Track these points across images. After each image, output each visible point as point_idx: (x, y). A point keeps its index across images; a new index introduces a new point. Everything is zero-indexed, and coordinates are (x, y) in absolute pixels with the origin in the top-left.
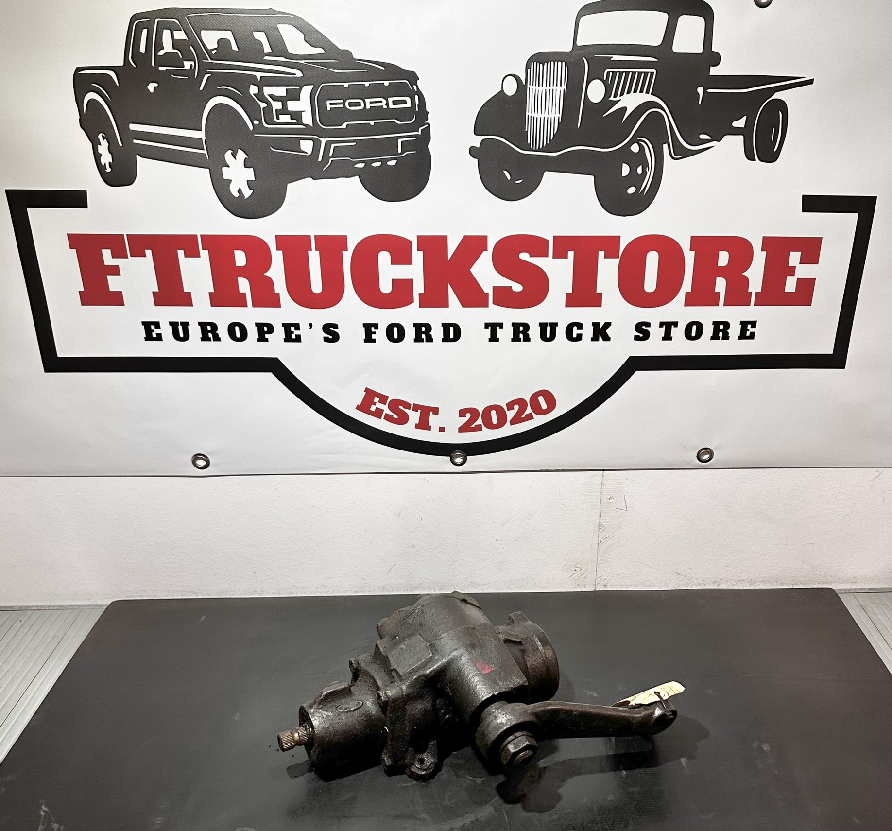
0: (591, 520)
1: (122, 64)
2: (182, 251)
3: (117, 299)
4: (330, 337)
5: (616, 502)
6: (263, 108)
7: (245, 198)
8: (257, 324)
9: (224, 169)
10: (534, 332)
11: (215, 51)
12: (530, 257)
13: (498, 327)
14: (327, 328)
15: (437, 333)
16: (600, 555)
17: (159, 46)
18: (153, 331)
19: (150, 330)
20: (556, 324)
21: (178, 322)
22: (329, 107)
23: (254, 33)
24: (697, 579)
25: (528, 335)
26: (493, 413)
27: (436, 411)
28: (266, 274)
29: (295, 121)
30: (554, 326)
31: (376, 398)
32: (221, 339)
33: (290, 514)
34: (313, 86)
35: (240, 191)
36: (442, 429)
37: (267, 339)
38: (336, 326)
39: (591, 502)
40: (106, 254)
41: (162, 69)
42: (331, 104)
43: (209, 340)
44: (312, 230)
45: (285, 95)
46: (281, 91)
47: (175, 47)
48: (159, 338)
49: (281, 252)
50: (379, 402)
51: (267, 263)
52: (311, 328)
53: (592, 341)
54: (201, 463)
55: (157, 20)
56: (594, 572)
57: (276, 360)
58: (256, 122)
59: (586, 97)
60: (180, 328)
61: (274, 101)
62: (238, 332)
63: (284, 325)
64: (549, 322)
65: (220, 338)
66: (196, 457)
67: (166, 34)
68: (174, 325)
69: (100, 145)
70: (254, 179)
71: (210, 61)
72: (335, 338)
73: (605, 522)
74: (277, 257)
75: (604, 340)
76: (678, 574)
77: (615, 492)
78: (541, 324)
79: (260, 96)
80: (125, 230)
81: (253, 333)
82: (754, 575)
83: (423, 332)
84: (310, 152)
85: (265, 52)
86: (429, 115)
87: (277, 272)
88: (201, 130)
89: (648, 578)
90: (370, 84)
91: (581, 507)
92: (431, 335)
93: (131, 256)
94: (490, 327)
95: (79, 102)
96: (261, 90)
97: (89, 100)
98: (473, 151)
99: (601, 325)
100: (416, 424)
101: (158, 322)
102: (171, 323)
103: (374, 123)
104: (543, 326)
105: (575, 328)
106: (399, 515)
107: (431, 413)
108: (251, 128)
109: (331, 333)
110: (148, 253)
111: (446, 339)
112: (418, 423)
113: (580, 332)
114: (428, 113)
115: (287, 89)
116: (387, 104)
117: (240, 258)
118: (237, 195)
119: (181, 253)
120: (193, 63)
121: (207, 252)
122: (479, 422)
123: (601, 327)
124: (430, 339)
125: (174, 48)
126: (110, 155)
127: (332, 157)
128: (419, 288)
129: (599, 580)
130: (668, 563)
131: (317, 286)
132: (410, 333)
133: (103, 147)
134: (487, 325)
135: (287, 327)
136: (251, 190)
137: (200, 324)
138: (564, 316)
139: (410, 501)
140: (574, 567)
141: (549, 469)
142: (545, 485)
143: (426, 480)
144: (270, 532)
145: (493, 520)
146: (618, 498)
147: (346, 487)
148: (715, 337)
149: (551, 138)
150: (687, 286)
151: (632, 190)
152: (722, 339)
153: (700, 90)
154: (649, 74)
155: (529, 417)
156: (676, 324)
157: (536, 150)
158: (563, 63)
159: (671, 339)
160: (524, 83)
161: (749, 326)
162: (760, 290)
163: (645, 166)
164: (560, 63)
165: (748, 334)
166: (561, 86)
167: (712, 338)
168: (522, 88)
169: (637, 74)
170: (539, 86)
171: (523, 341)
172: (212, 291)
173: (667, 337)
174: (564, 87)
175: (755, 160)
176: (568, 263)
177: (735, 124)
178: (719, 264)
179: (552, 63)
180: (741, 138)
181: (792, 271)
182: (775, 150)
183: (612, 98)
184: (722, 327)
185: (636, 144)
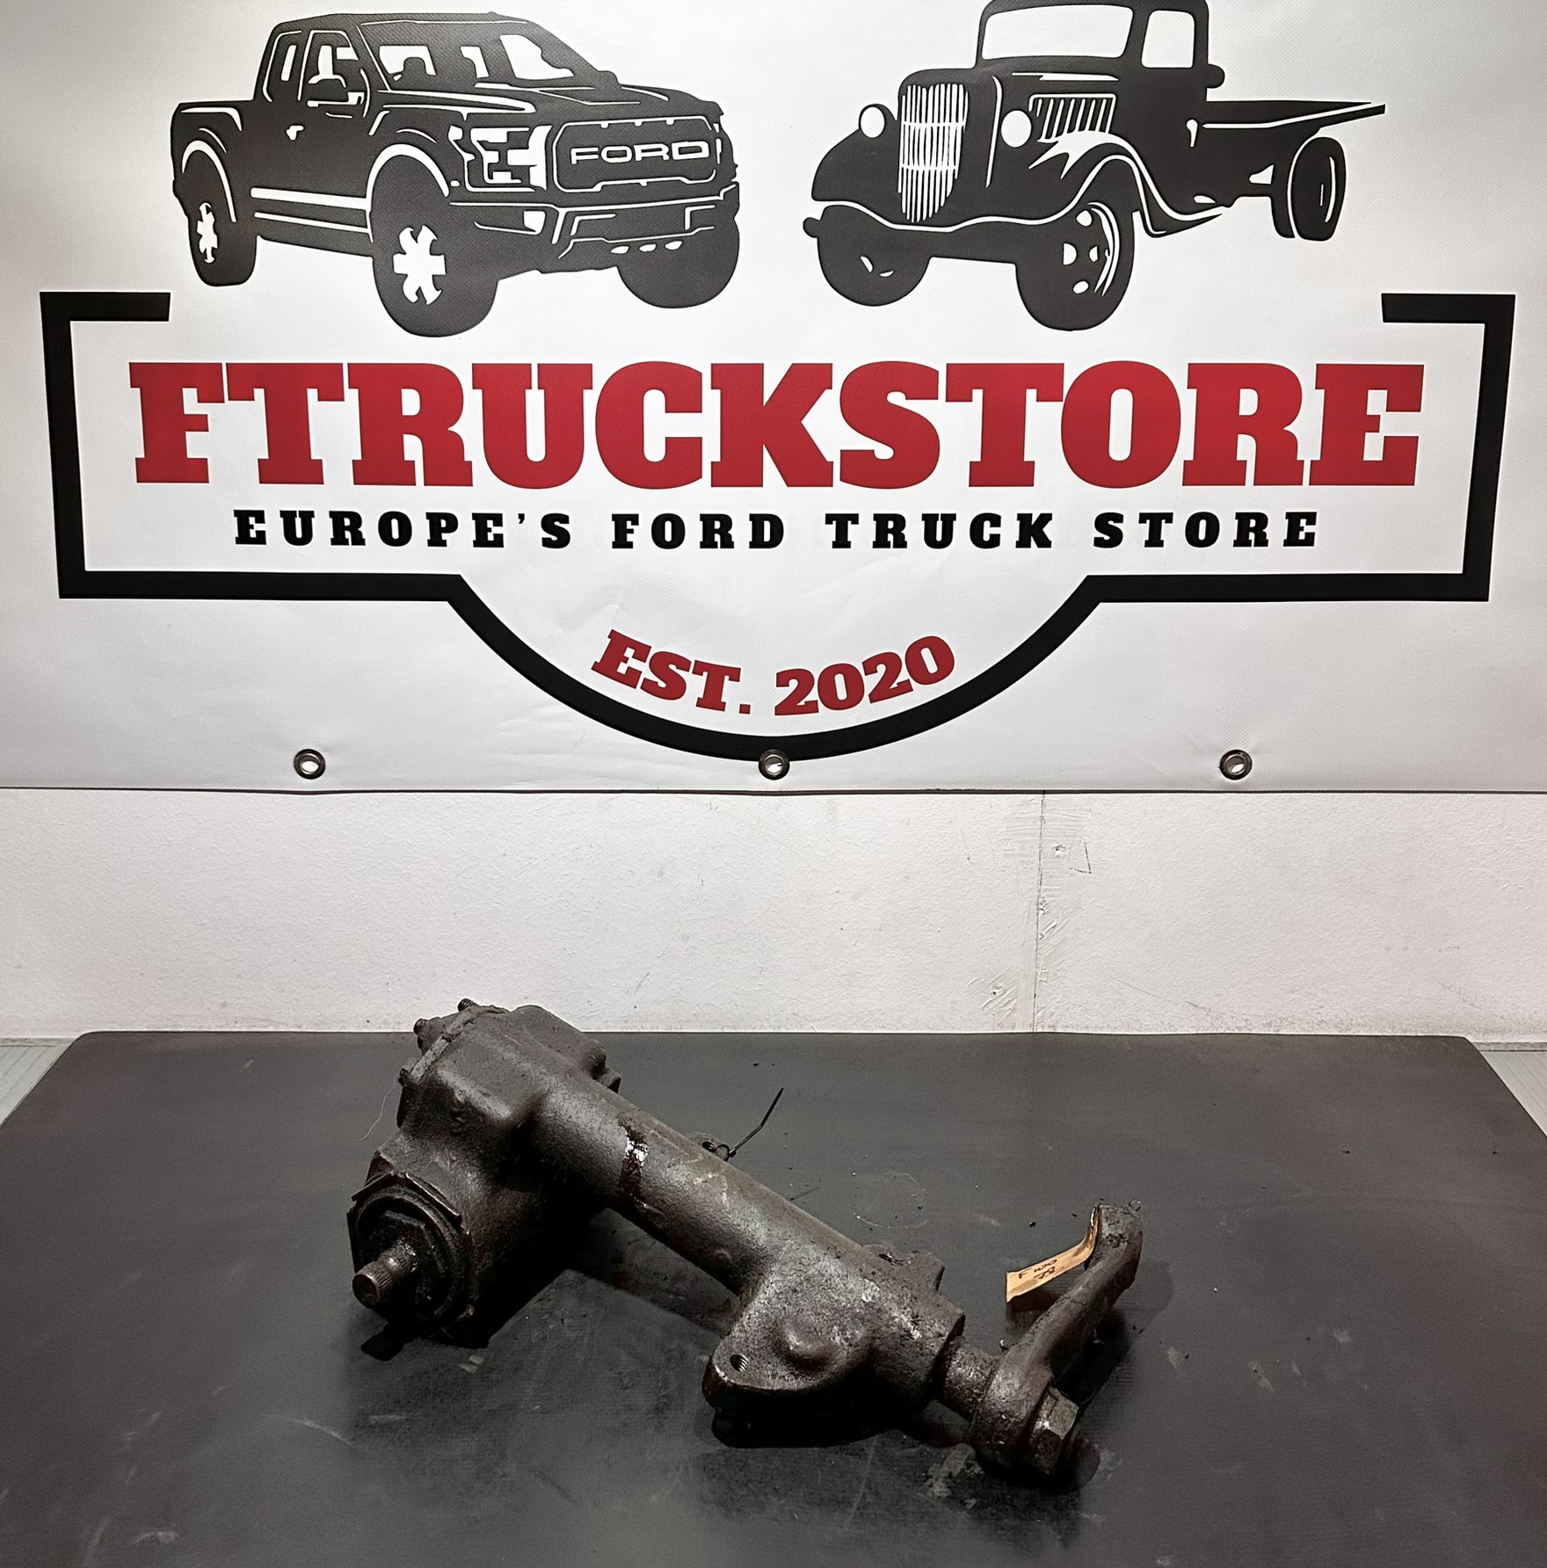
0: (1023, 892)
1: (250, 97)
2: (315, 391)
3: (197, 472)
4: (554, 538)
5: (1070, 856)
6: (468, 162)
7: (428, 303)
8: (429, 516)
9: (397, 257)
10: (914, 531)
11: (400, 76)
12: (907, 399)
13: (849, 522)
14: (548, 522)
15: (741, 532)
16: (1041, 962)
17: (313, 69)
18: (252, 527)
19: (247, 527)
20: (952, 517)
21: (295, 512)
22: (574, 159)
23: (463, 48)
25: (903, 535)
26: (839, 679)
27: (735, 674)
28: (451, 429)
29: (518, 181)
30: (949, 520)
31: (628, 649)
32: (366, 542)
33: (460, 867)
34: (549, 127)
35: (419, 292)
36: (745, 709)
37: (445, 541)
38: (565, 519)
39: (1022, 855)
40: (190, 395)
41: (312, 104)
42: (578, 154)
43: (345, 542)
44: (534, 355)
45: (505, 141)
46: (498, 135)
47: (337, 71)
48: (261, 538)
49: (479, 392)
50: (633, 657)
51: (456, 413)
52: (521, 522)
53: (1017, 546)
54: (310, 767)
55: (312, 32)
56: (1031, 998)
57: (457, 579)
58: (455, 184)
59: (1000, 138)
60: (298, 521)
61: (486, 150)
62: (395, 529)
63: (475, 516)
64: (940, 512)
65: (364, 540)
66: (303, 756)
67: (325, 52)
68: (288, 517)
69: (202, 220)
70: (444, 273)
71: (390, 91)
72: (562, 540)
73: (1052, 896)
74: (473, 400)
75: (1040, 545)
76: (1196, 1006)
77: (1067, 836)
78: (925, 517)
79: (465, 143)
80: (224, 356)
81: (421, 529)
82: (1347, 1013)
83: (716, 531)
84: (538, 230)
85: (478, 76)
86: (737, 170)
87: (470, 428)
88: (365, 197)
90: (643, 123)
91: (1004, 864)
92: (730, 536)
93: (230, 400)
94: (834, 522)
95: (176, 156)
96: (466, 134)
97: (193, 153)
98: (810, 226)
99: (1034, 519)
100: (699, 699)
101: (262, 512)
102: (283, 514)
103: (647, 183)
104: (930, 520)
105: (987, 524)
106: (661, 874)
107: (727, 678)
108: (446, 192)
109: (556, 531)
110: (259, 393)
111: (757, 542)
112: (701, 696)
113: (995, 531)
114: (737, 165)
115: (508, 133)
116: (670, 153)
117: (411, 402)
118: (413, 298)
119: (312, 394)
120: (362, 95)
121: (355, 392)
122: (814, 695)
123: (1033, 523)
124: (728, 543)
125: (334, 73)
126: (215, 236)
127: (574, 237)
128: (711, 453)
129: (1039, 1014)
130: (1175, 983)
131: (536, 449)
132: (694, 531)
133: (206, 226)
134: (829, 519)
135: (480, 520)
136: (438, 290)
137: (332, 514)
138: (967, 502)
139: (682, 848)
140: (991, 986)
141: (942, 788)
142: (935, 819)
143: (714, 806)
144: (423, 903)
145: (837, 888)
146: (1073, 849)
147: (566, 817)
148: (1241, 541)
149: (942, 205)
150: (1185, 449)
151: (1081, 287)
152: (1255, 546)
153: (1192, 126)
154: (1105, 101)
155: (905, 688)
156: (1169, 518)
157: (915, 224)
158: (961, 86)
159: (1160, 544)
160: (896, 119)
161: (1303, 522)
162: (1318, 458)
163: (1103, 247)
164: (955, 86)
165: (1302, 536)
166: (957, 121)
167: (1237, 544)
168: (892, 126)
169: (1084, 101)
170: (920, 122)
171: (894, 547)
172: (359, 457)
173: (1154, 540)
174: (962, 123)
175: (1293, 236)
176: (973, 409)
177: (1254, 179)
178: (1242, 412)
179: (943, 86)
180: (1266, 201)
181: (1374, 424)
182: (1327, 220)
183: (1043, 140)
184: (1253, 523)
185: (1086, 213)
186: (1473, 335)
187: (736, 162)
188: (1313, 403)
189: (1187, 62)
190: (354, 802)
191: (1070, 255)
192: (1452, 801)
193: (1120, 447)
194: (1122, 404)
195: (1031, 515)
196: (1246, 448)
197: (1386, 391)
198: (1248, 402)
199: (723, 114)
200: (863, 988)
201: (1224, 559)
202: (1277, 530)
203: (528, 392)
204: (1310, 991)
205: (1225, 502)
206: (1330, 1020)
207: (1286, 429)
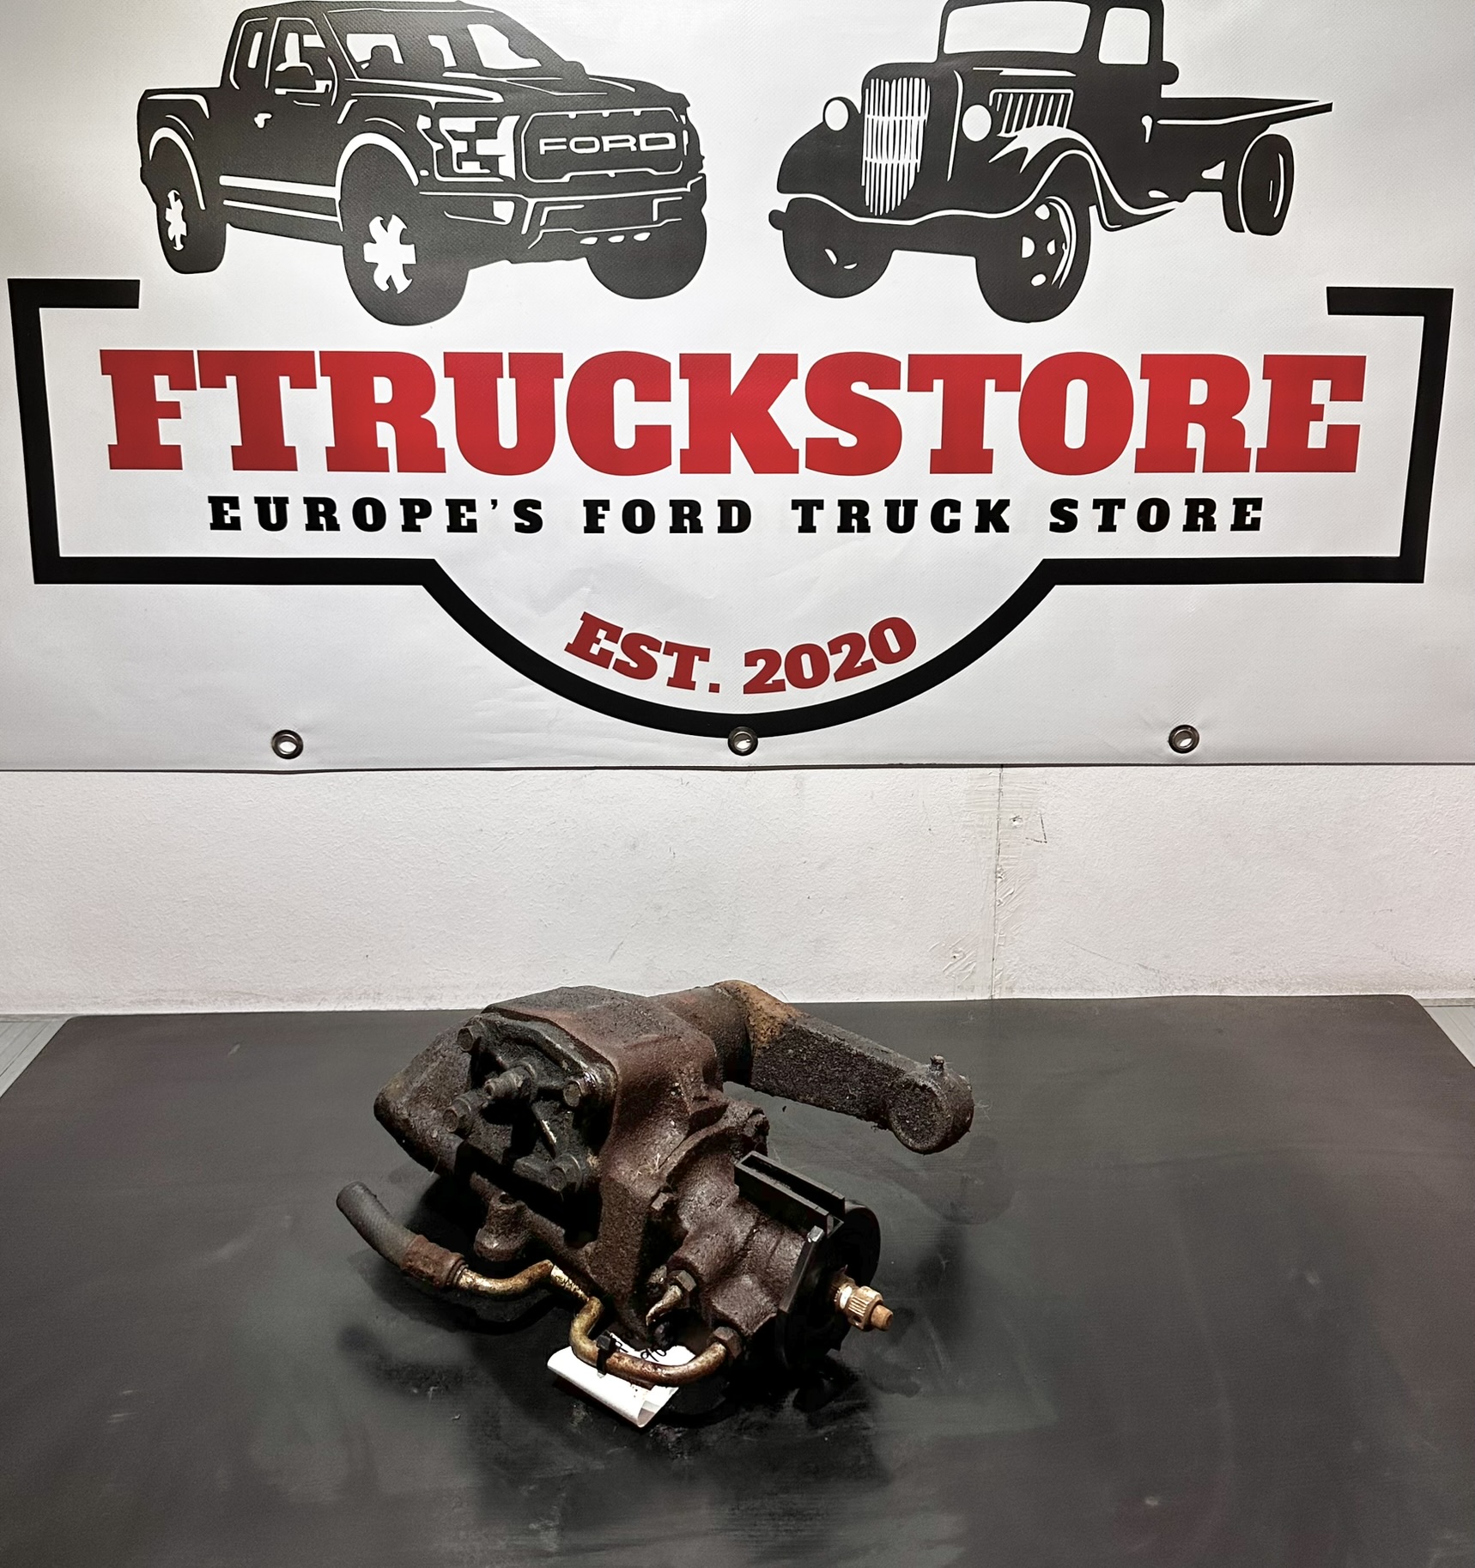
0: (981, 861)
1: (217, 84)
2: (287, 378)
3: (171, 458)
4: (527, 523)
5: (1026, 826)
6: (437, 152)
7: (398, 292)
8: (403, 502)
9: (367, 247)
10: (877, 516)
11: (367, 65)
12: (869, 388)
13: (815, 508)
14: (522, 508)
15: (710, 517)
16: (999, 928)
17: (280, 56)
18: (226, 513)
19: (221, 513)
20: (915, 503)
21: (269, 498)
22: (543, 149)
23: (430, 37)
24: (1180, 978)
25: (867, 520)
26: (806, 660)
27: (704, 654)
28: (424, 416)
29: (487, 171)
30: (911, 505)
31: (601, 631)
32: (341, 527)
33: (438, 843)
34: (518, 117)
35: (390, 281)
36: (714, 688)
37: (419, 526)
38: (537, 505)
39: (981, 826)
40: (161, 383)
41: (280, 92)
42: (546, 144)
43: (320, 528)
44: (506, 344)
45: (474, 130)
46: (467, 125)
47: (304, 59)
48: (235, 524)
49: (451, 380)
50: (605, 638)
51: (427, 397)
52: (494, 508)
53: (976, 531)
54: (288, 747)
55: (279, 19)
56: (989, 962)
57: (432, 564)
58: (424, 173)
59: (960, 133)
60: (273, 507)
61: (455, 139)
62: (369, 514)
63: (449, 502)
64: (902, 498)
65: (338, 525)
66: (280, 737)
67: (292, 40)
68: (262, 503)
69: (170, 208)
70: (415, 263)
71: (357, 79)
72: (535, 525)
73: (1009, 865)
74: (445, 389)
75: (998, 530)
76: (1146, 968)
77: (1023, 808)
78: (888, 503)
79: (434, 132)
80: (195, 344)
81: (395, 515)
82: (1286, 972)
83: (685, 516)
84: (508, 221)
85: (446, 66)
86: (704, 162)
87: (442, 414)
88: (334, 185)
89: (1090, 976)
90: (610, 114)
91: (963, 834)
92: (699, 521)
93: (201, 387)
94: (800, 508)
95: (143, 143)
96: (435, 123)
97: (160, 140)
98: (775, 219)
99: (992, 505)
100: (669, 678)
101: (237, 498)
102: (258, 500)
103: (616, 174)
104: (892, 506)
105: (947, 509)
106: (634, 846)
107: (697, 658)
108: (415, 181)
109: (528, 516)
110: (231, 381)
111: (725, 527)
112: (672, 676)
113: (955, 516)
114: (704, 157)
115: (476, 122)
116: (637, 144)
117: (383, 391)
118: (384, 287)
119: (284, 381)
120: (330, 83)
121: (327, 379)
122: (781, 674)
123: (991, 508)
124: (697, 528)
125: (301, 61)
126: (184, 224)
127: (544, 227)
128: (680, 440)
129: (997, 976)
130: (1126, 946)
131: (508, 436)
132: (664, 517)
133: (175, 213)
134: (796, 504)
135: (454, 505)
136: (408, 279)
137: (306, 500)
138: (929, 489)
139: (655, 822)
140: (951, 951)
141: (905, 763)
142: (898, 792)
143: (685, 781)
144: (402, 878)
145: (804, 859)
146: (1030, 819)
147: (542, 793)
148: (1190, 526)
149: (904, 198)
150: (1138, 437)
151: (1039, 280)
152: (1204, 530)
153: (1147, 121)
154: (1063, 96)
155: (869, 667)
156: (1121, 503)
157: (879, 217)
158: (923, 80)
159: (1113, 529)
160: (860, 112)
161: (1249, 508)
162: (1265, 446)
163: (1060, 241)
164: (917, 80)
165: (1248, 521)
166: (919, 115)
167: (1186, 528)
168: (856, 119)
169: (1042, 96)
170: (884, 115)
171: (858, 531)
172: (332, 444)
173: (1108, 525)
174: (924, 116)
175: (1243, 231)
176: (933, 400)
177: (1207, 174)
178: (1192, 402)
179: (905, 80)
180: (1217, 197)
181: (1318, 413)
182: (1275, 216)
183: (1002, 134)
184: (1201, 509)
185: (1044, 207)
186: (1413, 327)
187: (702, 153)
188: (1260, 393)
189: (1142, 58)
190: (333, 781)
191: (1028, 248)
192: (1386, 773)
193: (1075, 435)
194: (1077, 393)
195: (989, 501)
196: (1196, 436)
197: (1330, 381)
198: (1199, 392)
199: (689, 105)
200: (829, 953)
201: (1174, 543)
202: (1224, 515)
203: (499, 380)
204: (1252, 952)
205: (1175, 488)
206: (1271, 979)
207: (1234, 417)
